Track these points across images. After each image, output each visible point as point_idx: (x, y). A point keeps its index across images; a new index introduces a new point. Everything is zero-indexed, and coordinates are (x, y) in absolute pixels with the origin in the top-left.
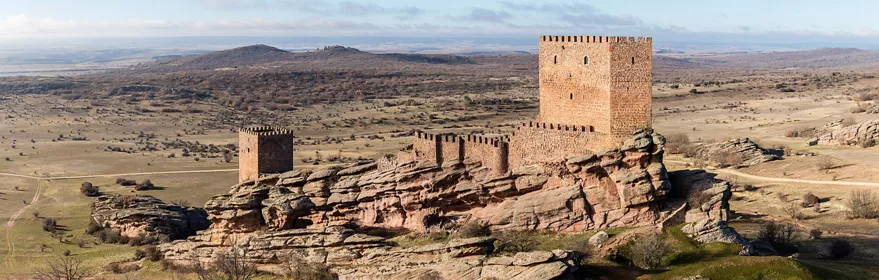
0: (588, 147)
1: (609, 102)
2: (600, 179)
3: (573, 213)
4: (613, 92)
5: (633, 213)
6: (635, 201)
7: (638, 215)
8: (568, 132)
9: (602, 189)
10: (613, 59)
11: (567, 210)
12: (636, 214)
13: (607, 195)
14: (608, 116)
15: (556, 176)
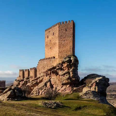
0: (53, 64)
1: (58, 46)
2: (56, 76)
3: (47, 88)
4: (59, 43)
5: (64, 87)
6: (64, 82)
7: (66, 88)
8: (48, 60)
9: (56, 79)
10: (59, 31)
11: (45, 86)
12: (65, 87)
13: (57, 81)
14: (58, 52)
15: (45, 76)
